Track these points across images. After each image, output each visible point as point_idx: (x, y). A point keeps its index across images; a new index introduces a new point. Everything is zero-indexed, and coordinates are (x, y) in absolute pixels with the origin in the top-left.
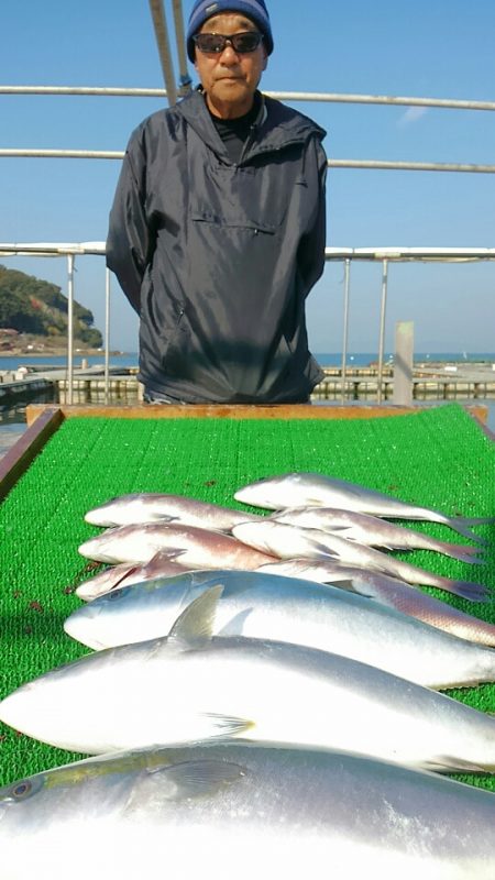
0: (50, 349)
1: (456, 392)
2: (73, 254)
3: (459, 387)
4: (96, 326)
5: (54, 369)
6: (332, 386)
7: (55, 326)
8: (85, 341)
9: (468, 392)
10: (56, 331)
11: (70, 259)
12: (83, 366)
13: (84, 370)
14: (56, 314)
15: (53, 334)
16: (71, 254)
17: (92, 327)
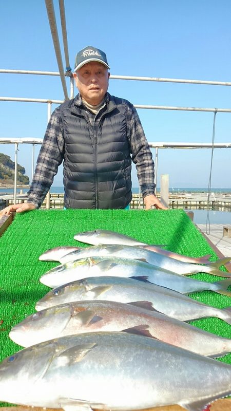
0: (5, 185)
1: (191, 205)
2: (18, 143)
3: (193, 203)
4: (26, 174)
5: (6, 194)
6: (136, 202)
7: (7, 174)
8: (21, 181)
9: (196, 205)
10: (7, 176)
11: (16, 145)
12: (21, 193)
13: (21, 195)
14: (8, 169)
15: (6, 178)
16: (16, 143)
17: (24, 175)
